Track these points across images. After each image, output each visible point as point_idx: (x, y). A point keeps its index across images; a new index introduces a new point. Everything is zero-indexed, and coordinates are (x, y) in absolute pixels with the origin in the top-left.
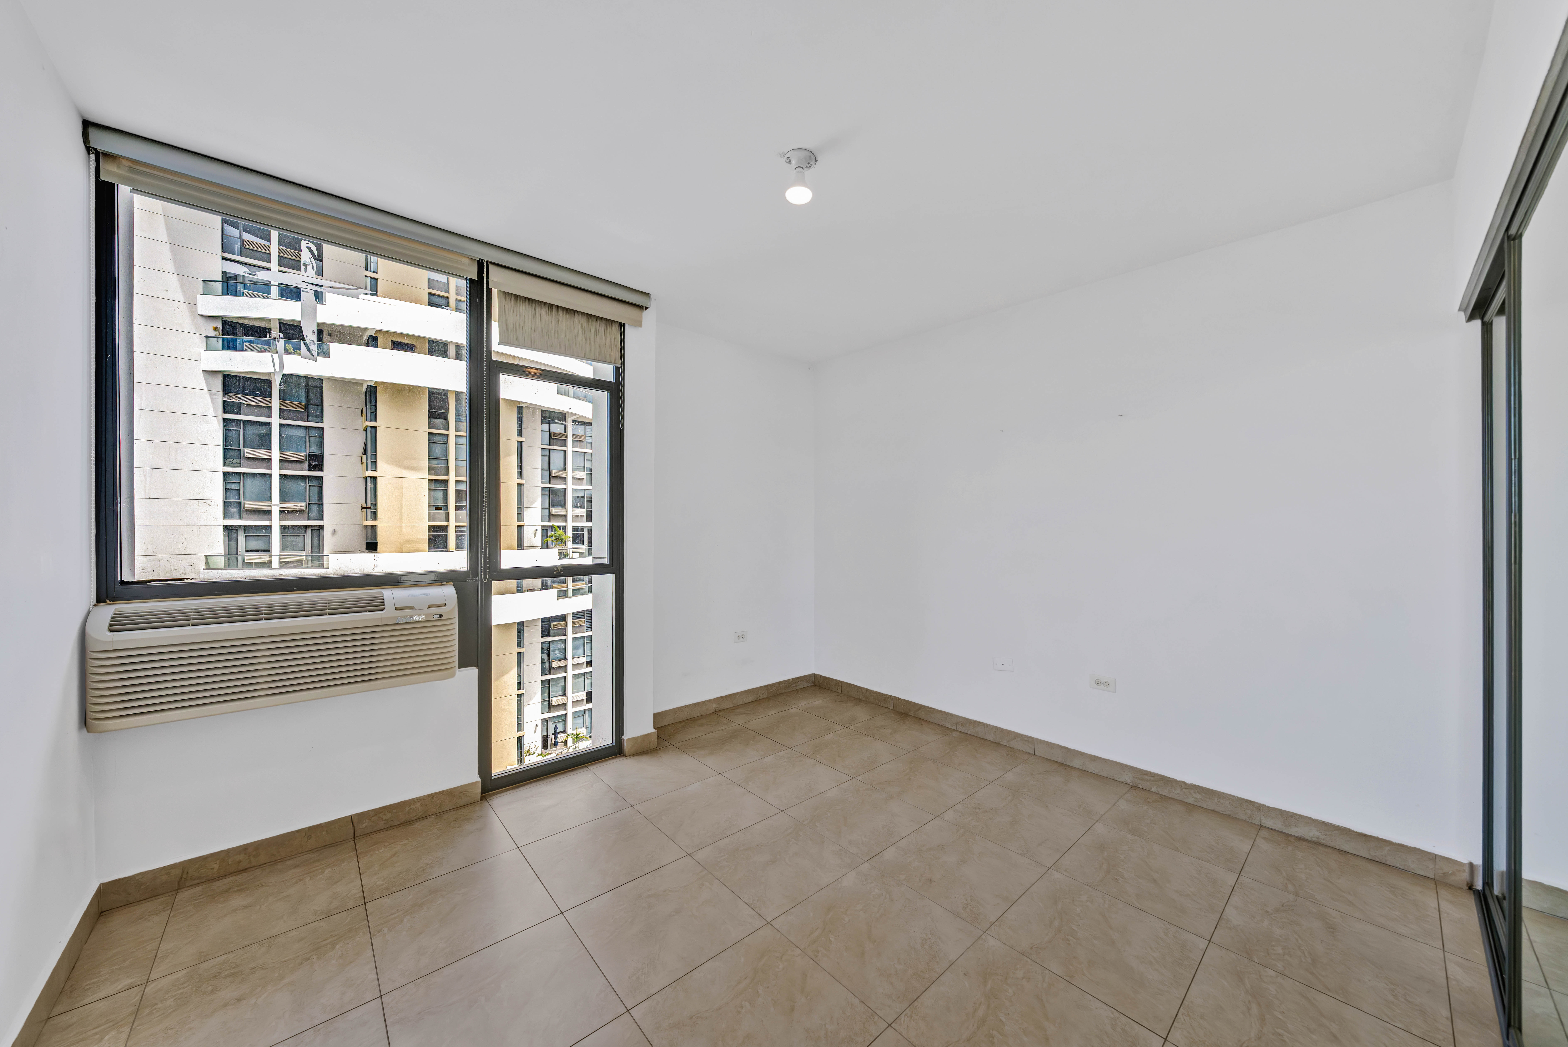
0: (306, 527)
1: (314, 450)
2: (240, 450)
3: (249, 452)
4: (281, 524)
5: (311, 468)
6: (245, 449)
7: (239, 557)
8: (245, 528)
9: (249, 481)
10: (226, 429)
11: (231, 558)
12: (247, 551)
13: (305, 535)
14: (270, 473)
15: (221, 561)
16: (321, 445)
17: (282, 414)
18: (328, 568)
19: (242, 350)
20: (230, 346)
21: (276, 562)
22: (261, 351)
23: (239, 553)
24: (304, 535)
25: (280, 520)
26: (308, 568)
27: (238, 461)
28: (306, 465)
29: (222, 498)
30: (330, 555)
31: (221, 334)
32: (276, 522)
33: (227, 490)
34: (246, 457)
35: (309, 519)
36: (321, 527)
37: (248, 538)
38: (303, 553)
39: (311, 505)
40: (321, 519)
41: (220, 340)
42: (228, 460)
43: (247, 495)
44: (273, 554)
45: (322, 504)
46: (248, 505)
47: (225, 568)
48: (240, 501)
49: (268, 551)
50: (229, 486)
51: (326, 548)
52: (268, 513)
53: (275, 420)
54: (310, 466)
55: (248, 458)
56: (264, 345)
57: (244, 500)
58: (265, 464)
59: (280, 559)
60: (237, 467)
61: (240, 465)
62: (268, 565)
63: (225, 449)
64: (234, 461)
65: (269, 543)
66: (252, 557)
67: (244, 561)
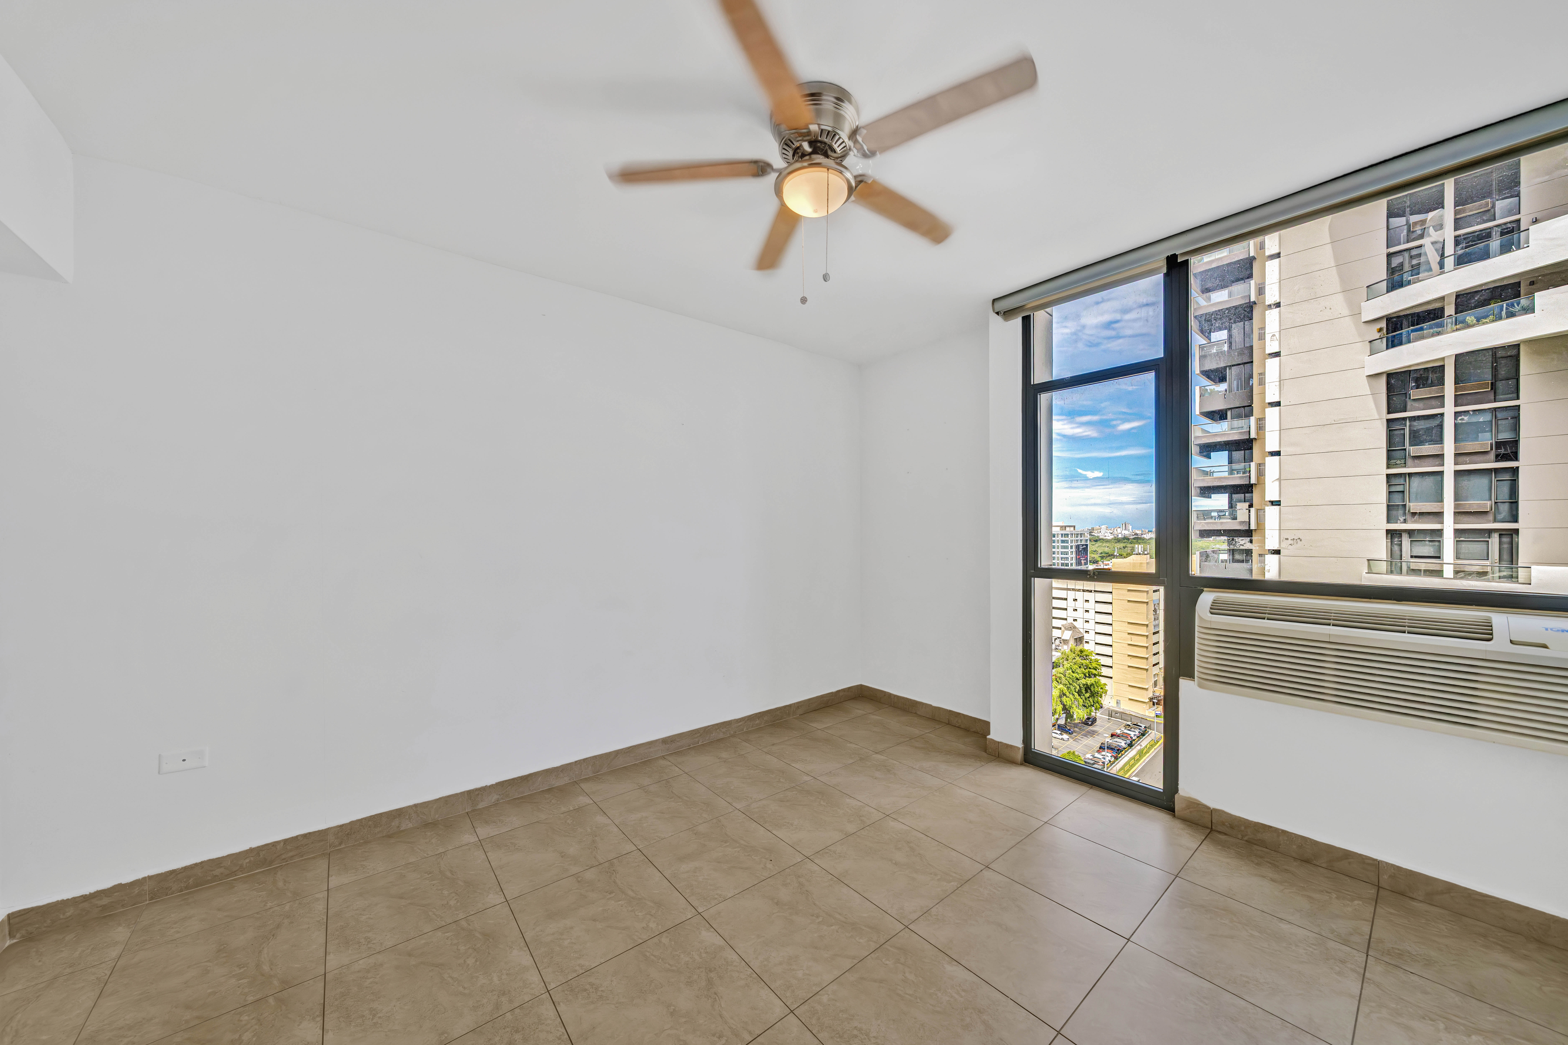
0: (1490, 532)
1: (1505, 436)
2: (1405, 449)
3: (1414, 450)
4: (1455, 528)
5: (1499, 458)
6: (1411, 448)
7: (1403, 563)
8: (1410, 532)
9: (1416, 482)
10: (1389, 430)
11: (1395, 563)
12: (1412, 557)
13: (1490, 540)
14: (1442, 470)
15: (1384, 566)
16: (1516, 427)
17: (1458, 400)
18: (1530, 584)
19: (1409, 342)
20: (1393, 343)
21: (1448, 571)
22: (1433, 335)
23: (1403, 558)
24: (1488, 541)
25: (1455, 523)
26: (1493, 580)
27: (1403, 461)
28: (1492, 456)
29: (1385, 502)
30: (1532, 567)
31: (1385, 333)
32: (1449, 525)
33: (1390, 493)
34: (1412, 456)
35: (1495, 521)
36: (1516, 531)
37: (1414, 543)
38: (1487, 563)
39: (1499, 504)
40: (1515, 519)
41: (1385, 340)
42: (1392, 461)
43: (1413, 496)
44: (1445, 562)
45: (1517, 503)
46: (1415, 506)
47: (1387, 573)
48: (1405, 503)
49: (1439, 557)
50: (1393, 489)
51: (1523, 558)
52: (1438, 515)
53: (1449, 409)
54: (1497, 456)
55: (1414, 456)
56: (1437, 328)
57: (1409, 502)
58: (1437, 461)
59: (1454, 568)
60: (1402, 467)
61: (1405, 465)
62: (1439, 573)
63: (1388, 451)
64: (1398, 462)
65: (1440, 549)
66: (1422, 564)
67: (1408, 567)
